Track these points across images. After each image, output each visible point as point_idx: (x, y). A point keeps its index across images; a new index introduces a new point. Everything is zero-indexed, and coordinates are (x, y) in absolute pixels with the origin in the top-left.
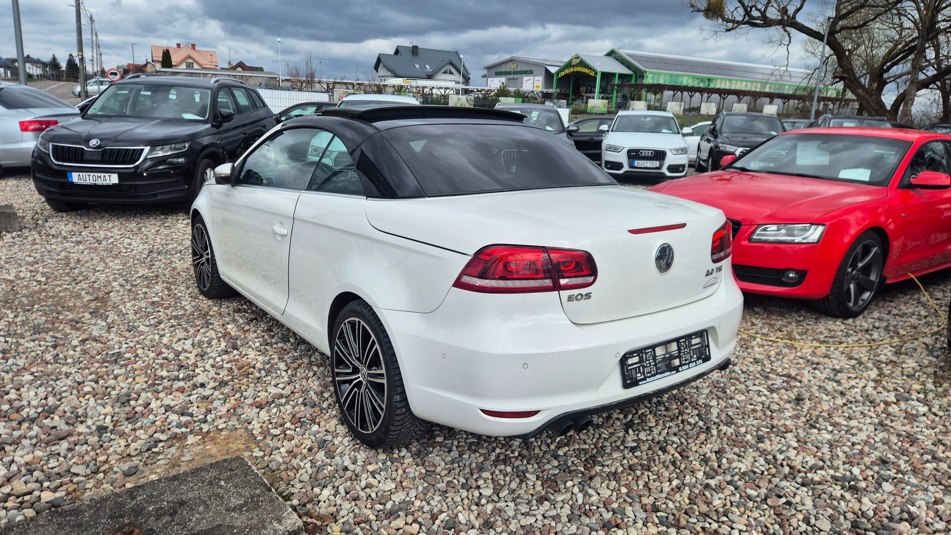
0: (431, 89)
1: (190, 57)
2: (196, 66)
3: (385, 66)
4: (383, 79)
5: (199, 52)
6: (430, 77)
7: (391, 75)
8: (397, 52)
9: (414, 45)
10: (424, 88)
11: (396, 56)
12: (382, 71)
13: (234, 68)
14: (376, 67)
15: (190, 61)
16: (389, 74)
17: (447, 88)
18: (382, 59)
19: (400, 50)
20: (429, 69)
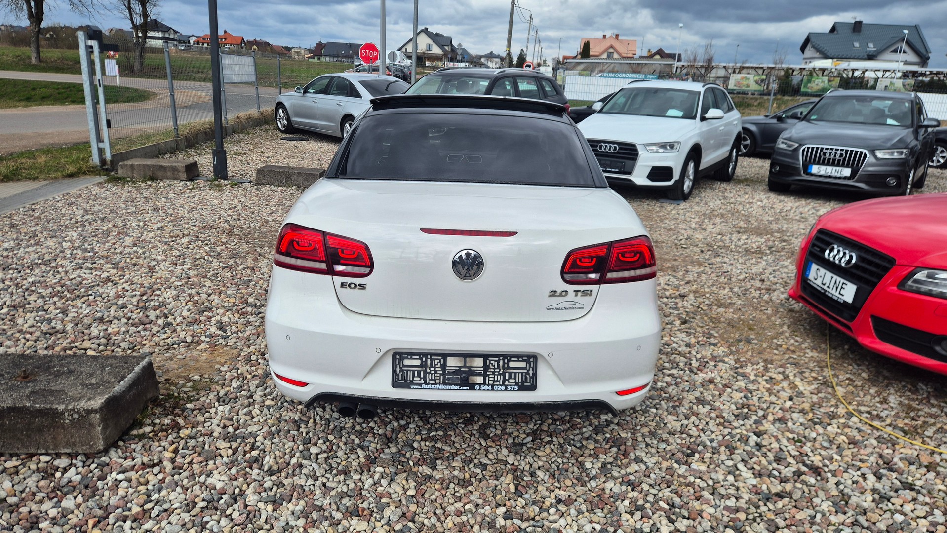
0: (863, 72)
1: (612, 47)
2: (616, 56)
3: (813, 47)
4: (808, 61)
5: (621, 41)
6: (871, 57)
7: (820, 56)
8: (833, 29)
9: (858, 20)
10: (853, 70)
11: (832, 34)
12: (809, 52)
13: (651, 56)
14: (803, 49)
15: (611, 50)
16: (817, 55)
17: (885, 71)
18: (812, 39)
19: (837, 27)
20: (872, 48)
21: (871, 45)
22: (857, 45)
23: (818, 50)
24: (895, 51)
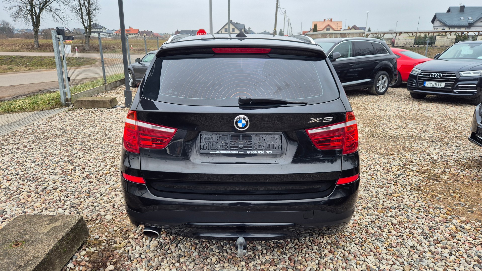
2: (331, 30)
5: (334, 23)
8: (449, 11)
9: (462, 5)
13: (350, 29)
14: (433, 22)
15: (328, 27)
16: (440, 24)
18: (437, 16)
20: (471, 19)
22: (462, 18)
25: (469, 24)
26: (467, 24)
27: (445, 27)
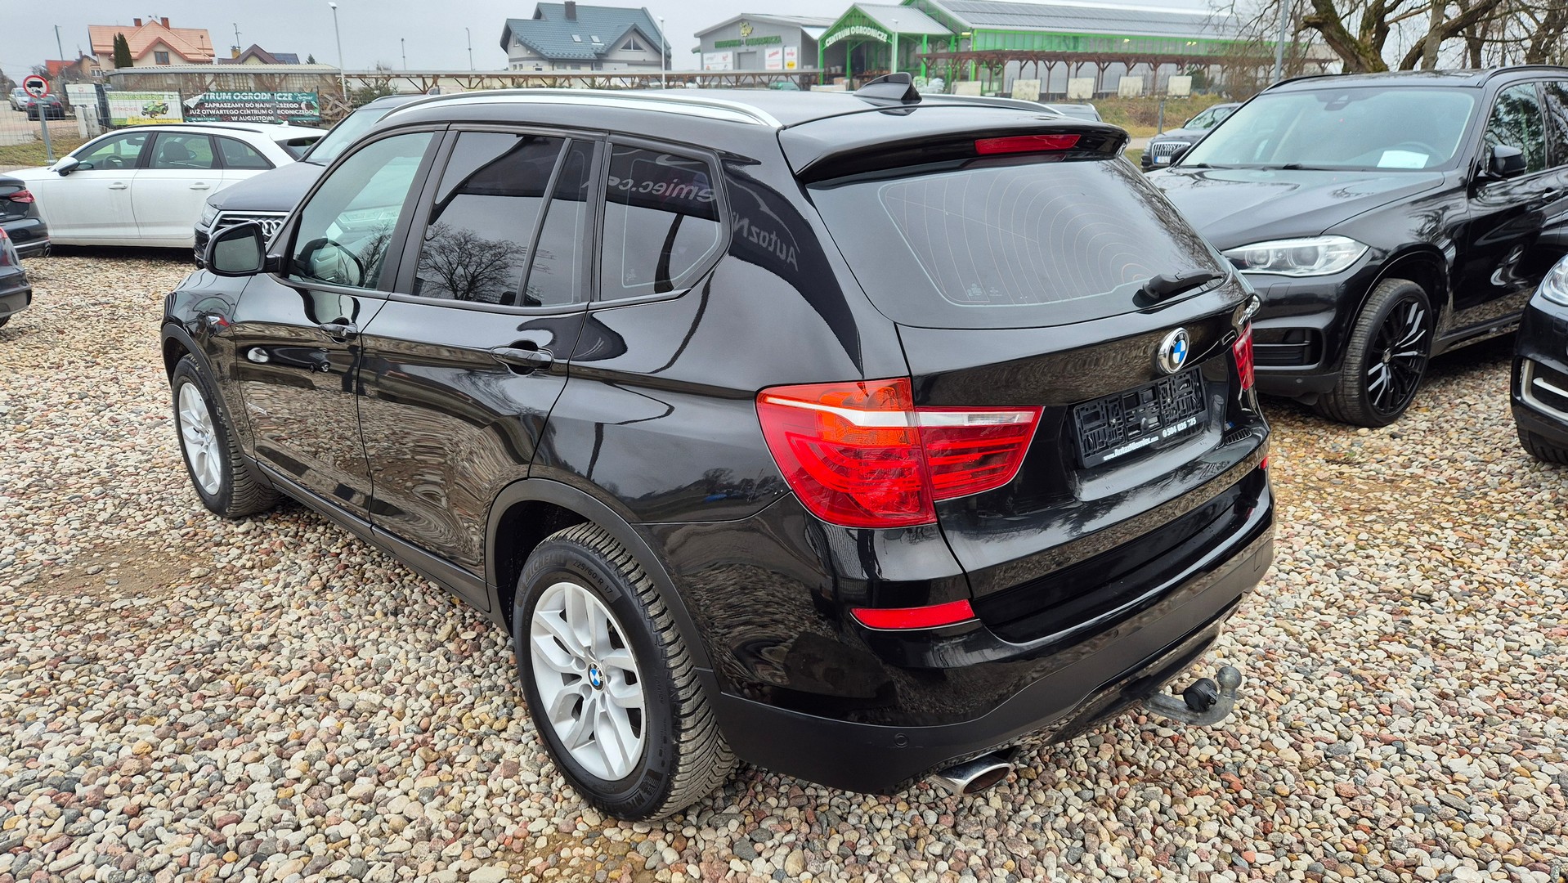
0: (608, 79)
1: (160, 42)
2: (172, 58)
3: (519, 42)
4: (517, 63)
5: (178, 32)
7: (532, 56)
8: (538, 15)
10: (595, 77)
11: (538, 21)
12: (517, 51)
13: (243, 59)
14: (505, 44)
15: (161, 49)
16: (528, 54)
18: (513, 29)
19: (543, 11)
20: (597, 43)
21: (595, 38)
22: (577, 38)
23: (528, 47)
24: (627, 47)
25: (596, 54)
26: (593, 57)
27: (541, 63)
